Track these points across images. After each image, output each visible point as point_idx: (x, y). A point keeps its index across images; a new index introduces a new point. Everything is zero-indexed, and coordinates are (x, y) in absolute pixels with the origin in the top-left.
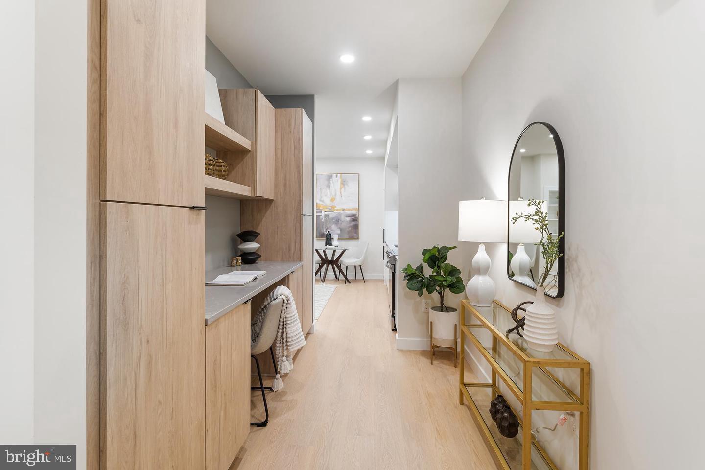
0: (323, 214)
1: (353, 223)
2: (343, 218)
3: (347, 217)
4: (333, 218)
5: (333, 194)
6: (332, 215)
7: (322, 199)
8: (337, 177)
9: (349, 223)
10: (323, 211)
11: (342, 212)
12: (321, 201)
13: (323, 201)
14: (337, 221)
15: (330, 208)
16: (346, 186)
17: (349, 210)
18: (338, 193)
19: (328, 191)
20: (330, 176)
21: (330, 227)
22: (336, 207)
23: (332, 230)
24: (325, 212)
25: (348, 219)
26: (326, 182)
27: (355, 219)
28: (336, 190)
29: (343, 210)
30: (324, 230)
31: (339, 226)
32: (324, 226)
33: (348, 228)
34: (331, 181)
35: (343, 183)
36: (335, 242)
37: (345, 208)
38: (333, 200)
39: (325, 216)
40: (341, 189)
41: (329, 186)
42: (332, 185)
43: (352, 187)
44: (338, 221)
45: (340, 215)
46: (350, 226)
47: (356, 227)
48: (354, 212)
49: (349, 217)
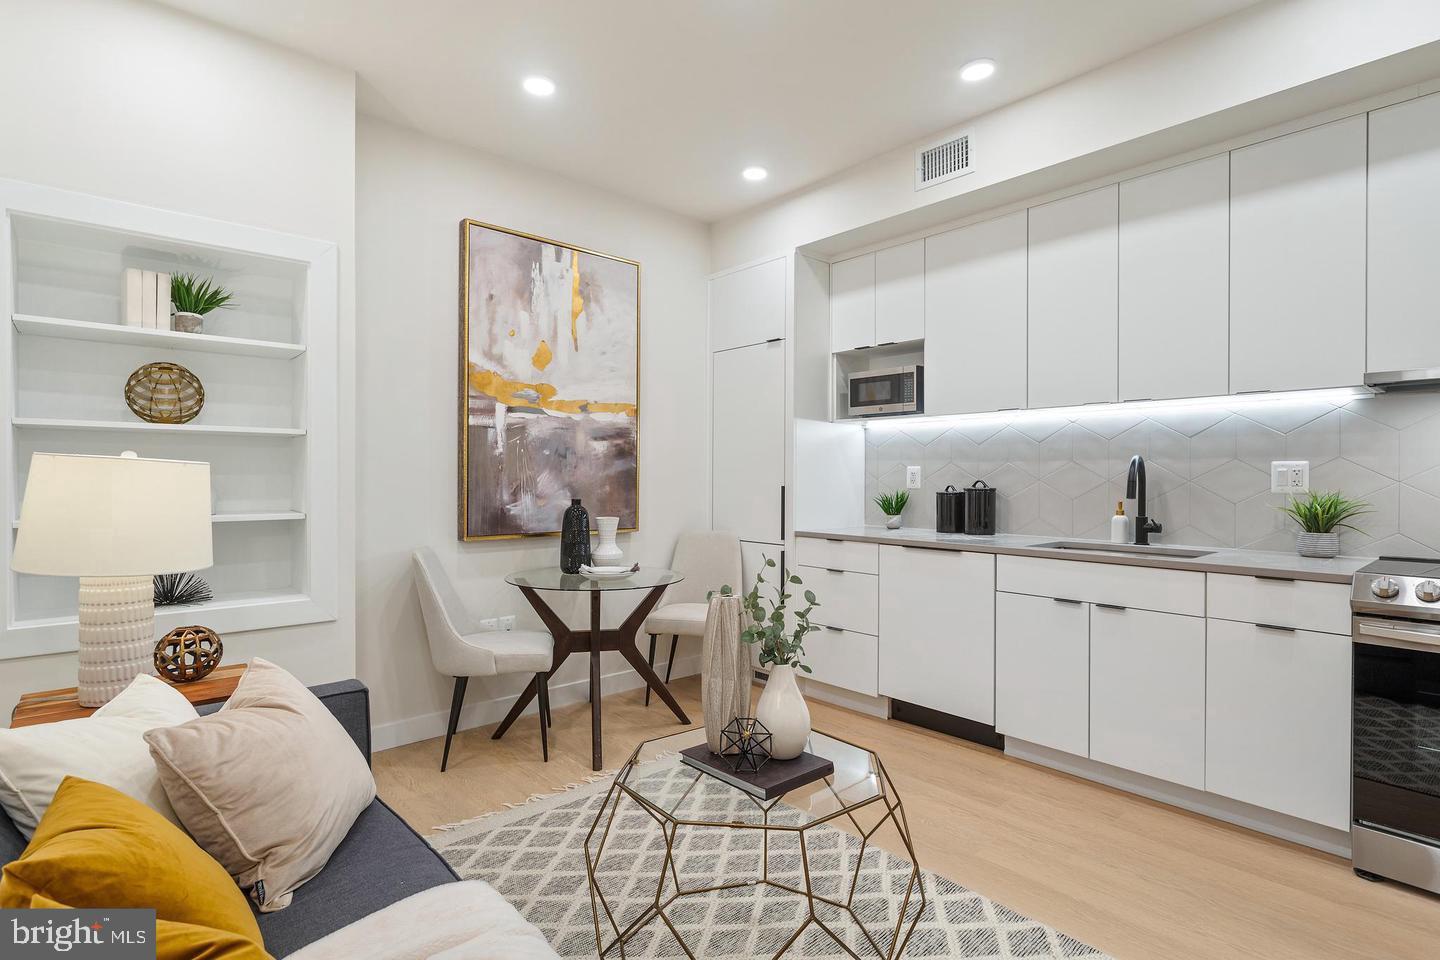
0: (501, 419)
1: (619, 465)
2: (581, 438)
3: (596, 439)
4: (543, 443)
5: (545, 330)
6: (539, 427)
7: (496, 351)
8: (558, 259)
9: (606, 466)
10: (500, 408)
11: (578, 417)
12: (488, 355)
13: (499, 360)
14: (560, 454)
15: (533, 393)
16: (593, 305)
17: (606, 408)
18: (564, 333)
19: (524, 316)
20: (531, 247)
21: (532, 483)
22: (553, 392)
23: (538, 497)
24: (510, 410)
25: (601, 447)
26: (514, 274)
27: (624, 447)
28: (555, 319)
29: (584, 408)
30: (506, 497)
31: (567, 479)
32: (504, 479)
33: (602, 486)
34: (535, 274)
35: (586, 290)
37: (591, 401)
38: (541, 360)
39: (511, 430)
40: (575, 315)
41: (524, 291)
42: (538, 289)
43: (614, 309)
44: (565, 457)
45: (570, 426)
46: (609, 477)
47: (628, 484)
48: (622, 419)
49: (603, 439)
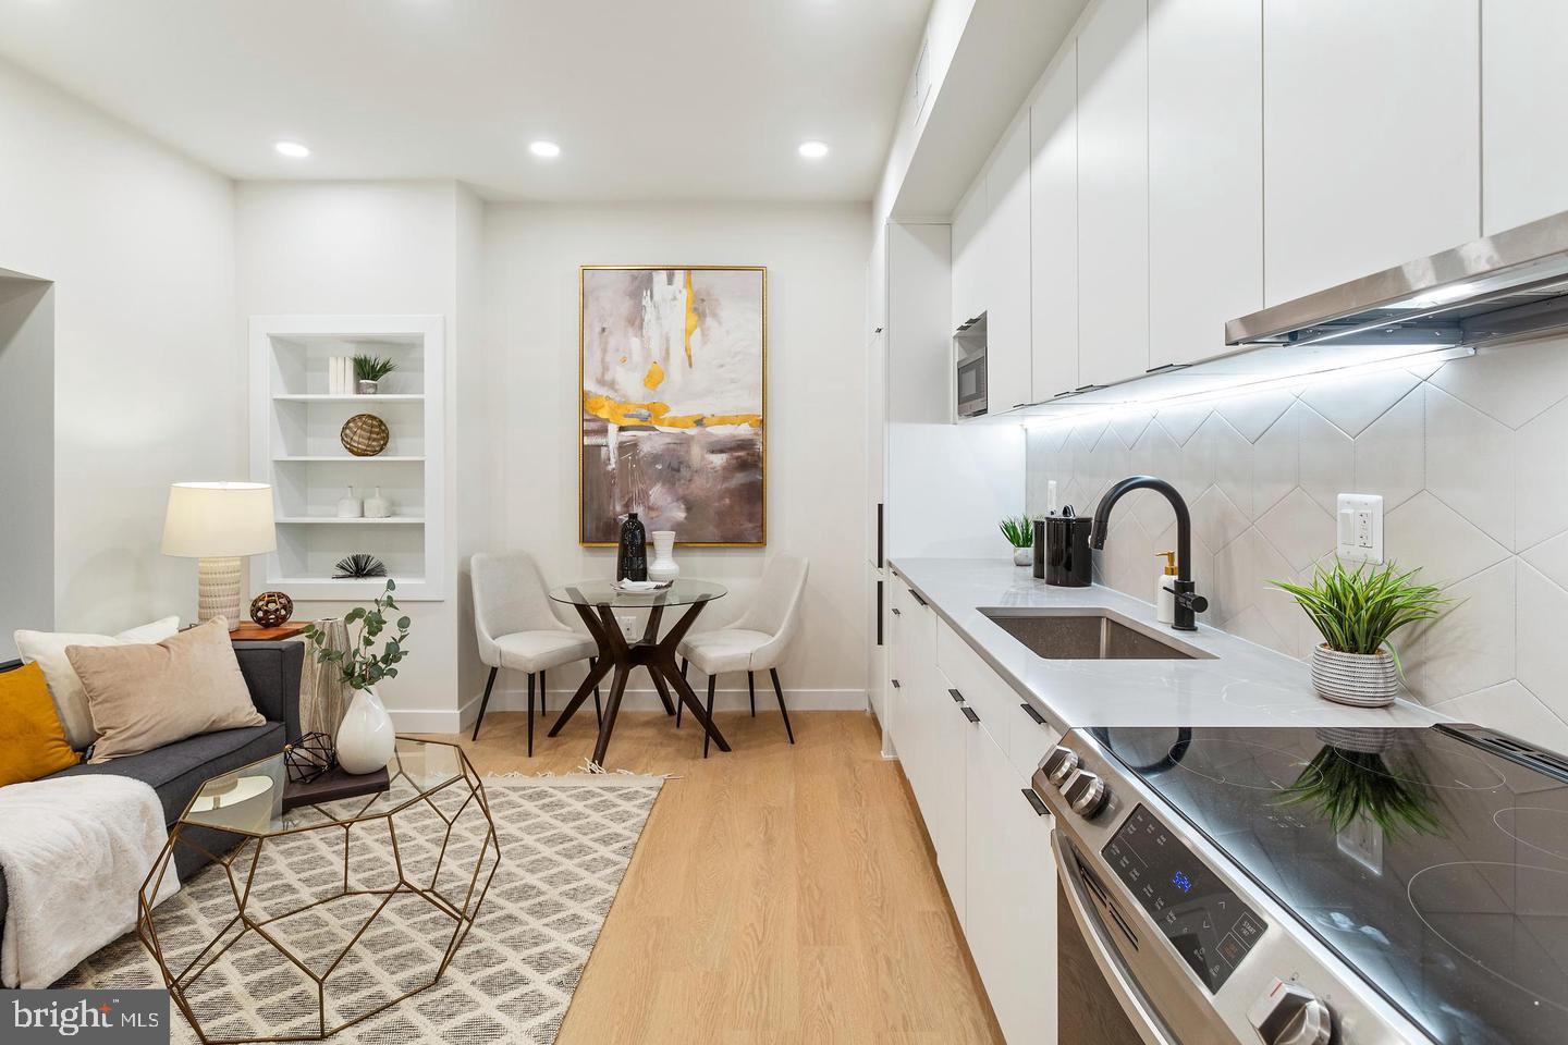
0: (613, 438)
1: (740, 478)
2: (696, 454)
3: (713, 452)
4: (656, 458)
5: (656, 351)
6: (650, 444)
7: (608, 377)
8: (670, 282)
9: (725, 479)
10: (612, 428)
11: (692, 431)
12: (601, 382)
13: (612, 385)
14: (673, 467)
15: (644, 412)
16: (709, 321)
17: (723, 421)
18: (677, 354)
19: (635, 342)
20: (641, 279)
21: (644, 495)
22: (666, 409)
23: (651, 508)
24: (622, 429)
25: (719, 460)
26: (626, 306)
27: (748, 460)
28: (668, 340)
29: (699, 422)
30: (618, 508)
31: (680, 491)
32: (617, 491)
33: (721, 498)
34: (646, 301)
35: (700, 308)
36: (662, 563)
37: (707, 413)
38: (654, 379)
39: (622, 447)
40: (688, 333)
41: (636, 320)
42: (649, 316)
43: (736, 325)
44: (678, 471)
45: (685, 441)
46: (728, 490)
47: (752, 497)
48: (744, 431)
49: (722, 451)
